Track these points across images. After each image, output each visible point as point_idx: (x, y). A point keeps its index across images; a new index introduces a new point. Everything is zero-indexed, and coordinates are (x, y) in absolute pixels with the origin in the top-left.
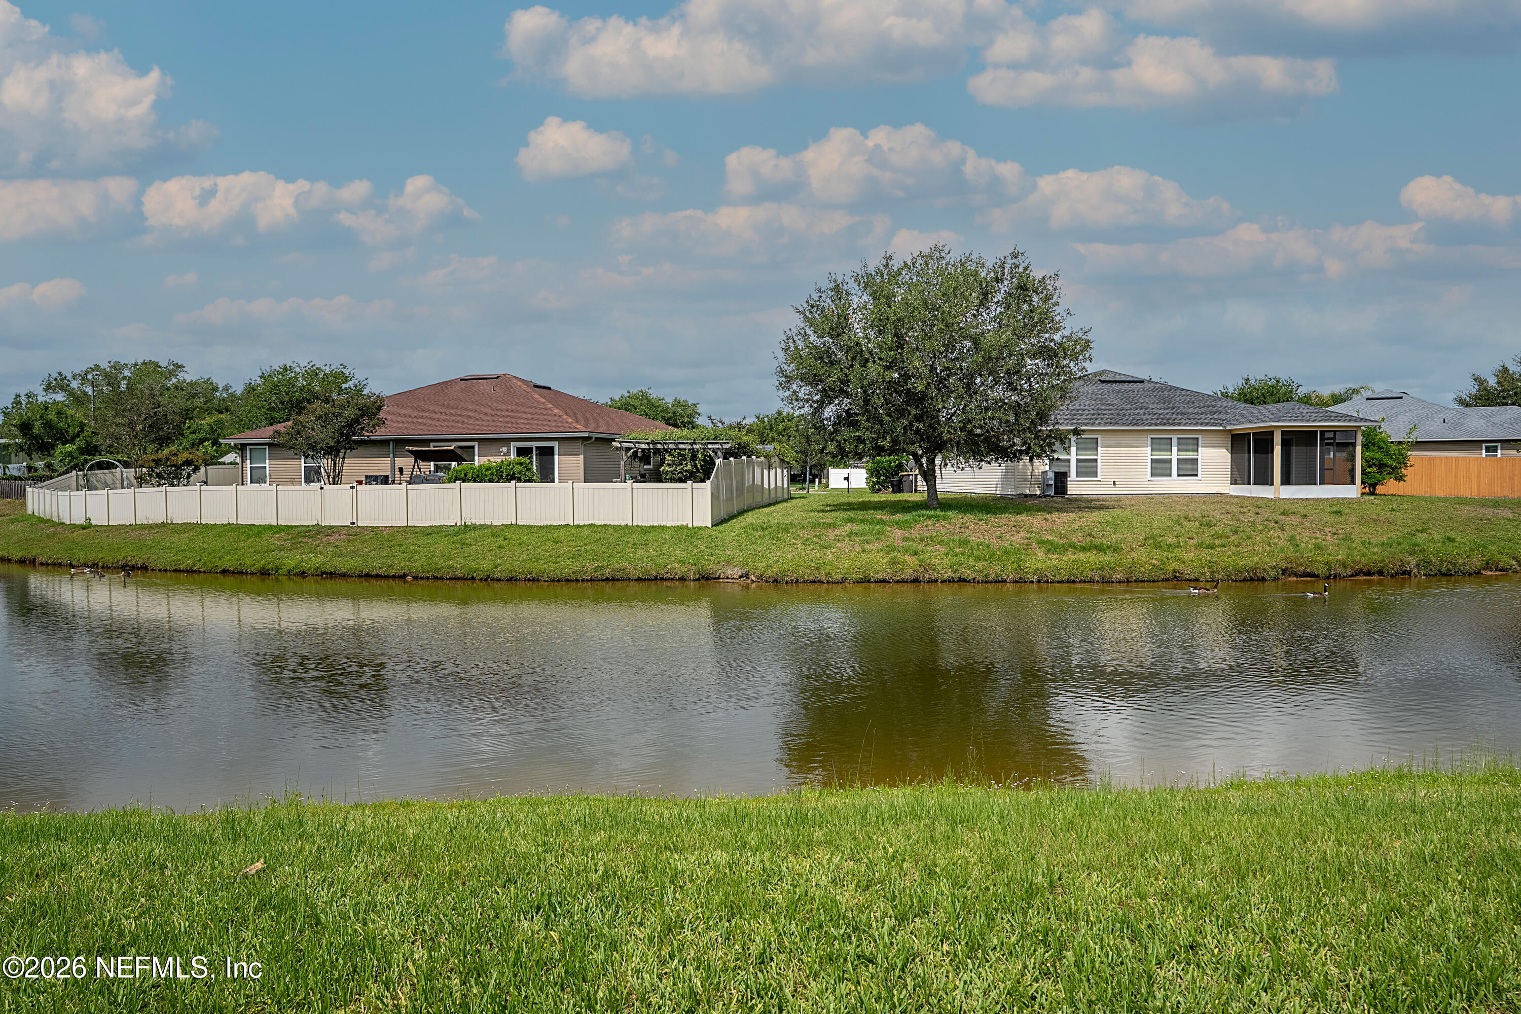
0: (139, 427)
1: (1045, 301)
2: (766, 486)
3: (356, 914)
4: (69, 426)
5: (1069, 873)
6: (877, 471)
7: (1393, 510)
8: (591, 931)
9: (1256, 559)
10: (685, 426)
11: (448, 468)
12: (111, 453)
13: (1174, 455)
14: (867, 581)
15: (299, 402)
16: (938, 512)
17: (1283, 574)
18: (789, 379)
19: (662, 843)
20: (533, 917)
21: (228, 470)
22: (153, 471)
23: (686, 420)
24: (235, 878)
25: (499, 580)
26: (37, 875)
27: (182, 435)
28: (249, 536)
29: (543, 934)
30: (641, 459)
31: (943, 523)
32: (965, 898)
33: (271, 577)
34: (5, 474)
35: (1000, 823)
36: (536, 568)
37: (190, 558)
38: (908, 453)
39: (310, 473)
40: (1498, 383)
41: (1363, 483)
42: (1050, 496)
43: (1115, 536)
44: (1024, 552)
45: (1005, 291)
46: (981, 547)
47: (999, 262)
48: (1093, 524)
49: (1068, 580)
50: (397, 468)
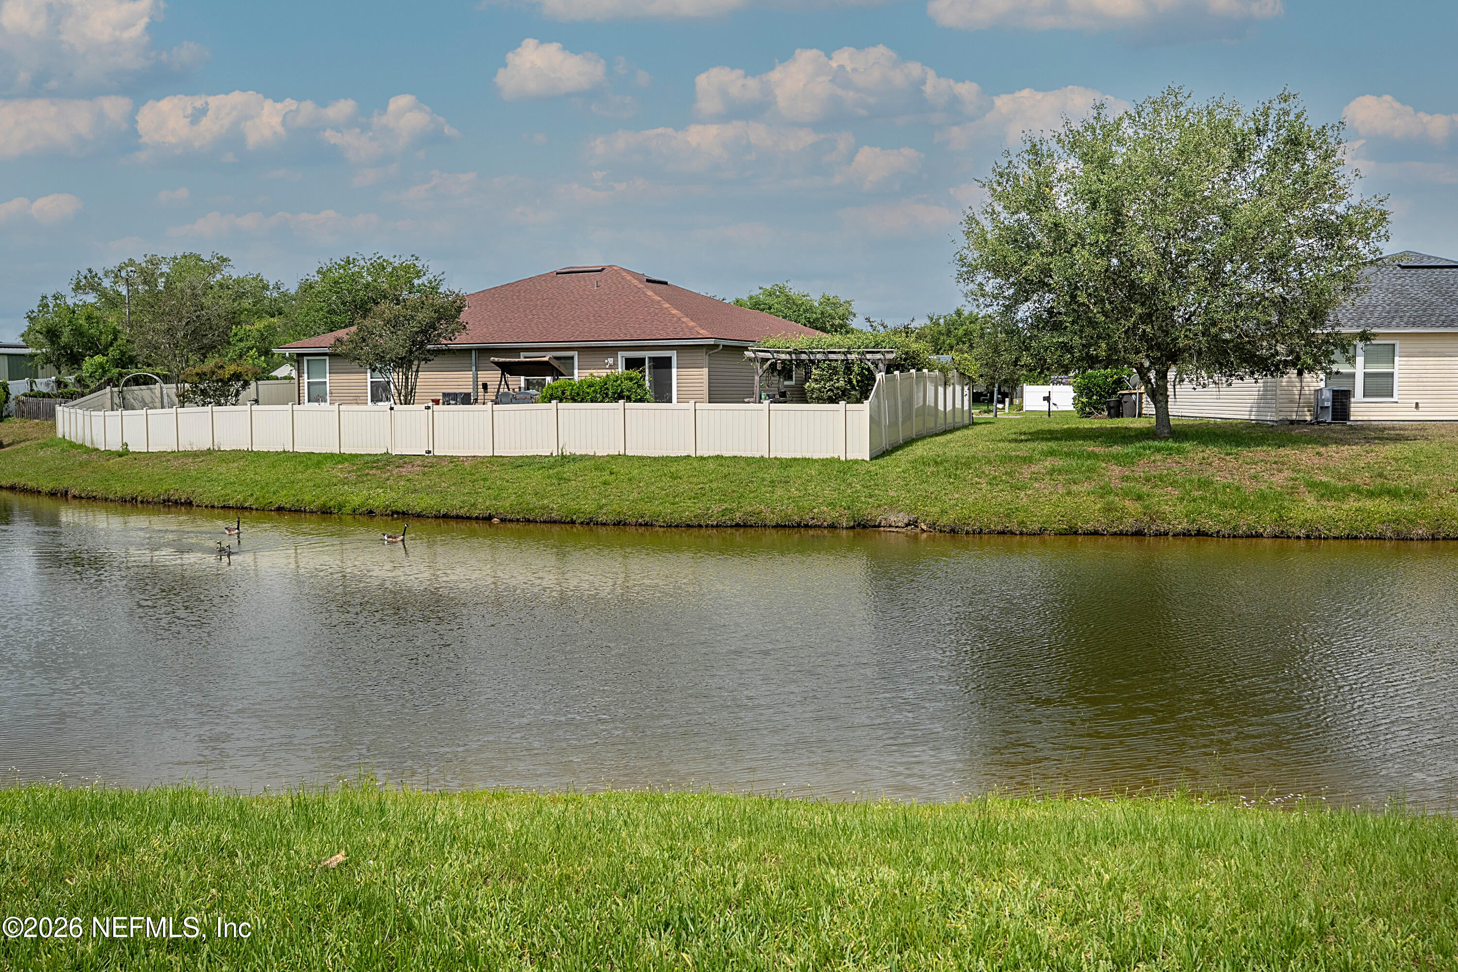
0: (180, 335)
1: (1325, 160)
2: (941, 407)
3: (454, 920)
4: (101, 333)
5: (1346, 917)
6: (1089, 388)
8: (731, 955)
10: (836, 331)
11: (542, 384)
12: (149, 365)
14: (1072, 532)
15: (364, 303)
16: (1171, 443)
18: (973, 270)
19: (814, 855)
20: (660, 934)
21: (284, 386)
22: (196, 387)
23: (837, 322)
24: (314, 871)
25: (604, 524)
26: (97, 856)
27: (229, 343)
28: (307, 467)
29: (673, 955)
30: (780, 373)
31: (1177, 458)
32: (1205, 941)
33: (333, 516)
34: (32, 390)
35: (1251, 850)
36: (650, 509)
37: (240, 492)
38: (1130, 365)
39: (377, 390)
42: (1325, 422)
43: (1416, 477)
44: (1287, 497)
45: (1269, 146)
46: (1228, 490)
47: (1261, 107)
48: (1385, 461)
49: (1348, 535)
50: (480, 383)
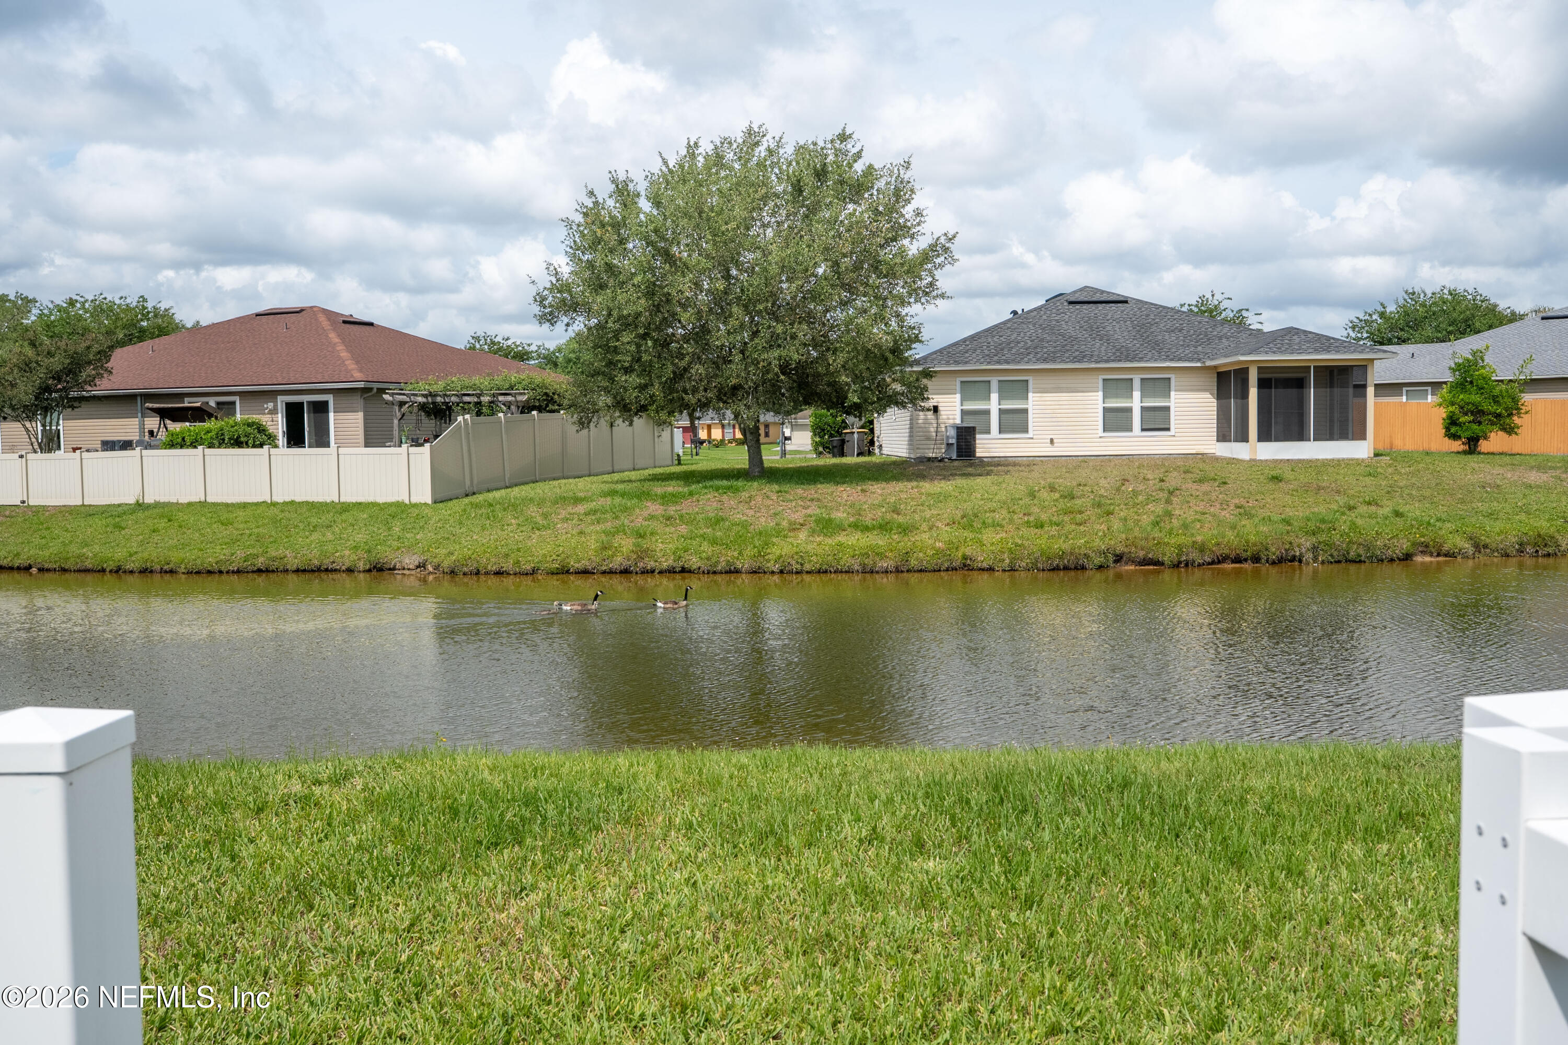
9: (1080, 541)
13: (1136, 402)
14: (564, 571)
17: (1115, 561)
42: (950, 459)
50: (146, 430)
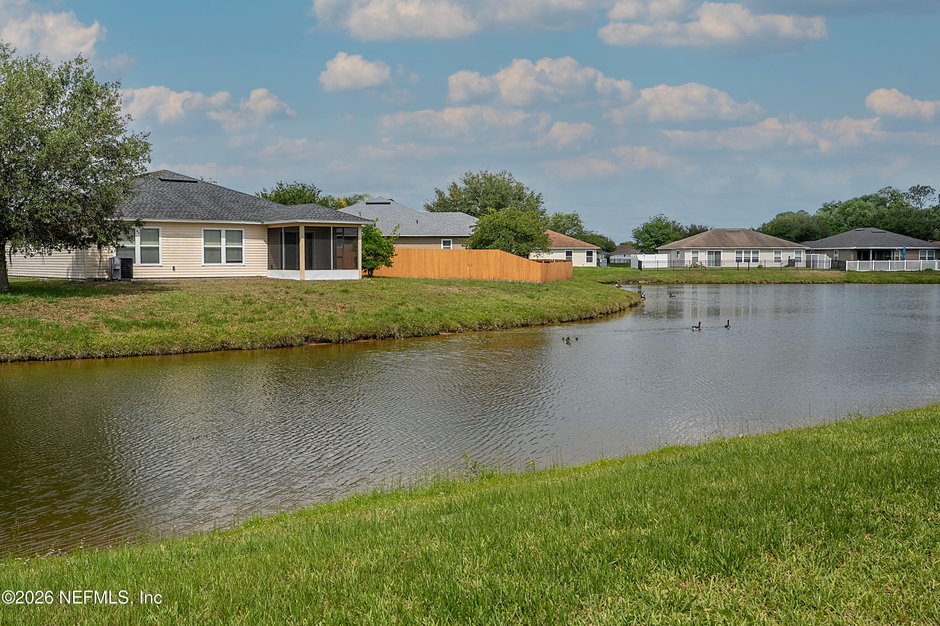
1: (108, 106)
7: (383, 288)
9: (286, 329)
13: (223, 245)
16: (9, 296)
17: (306, 341)
31: (13, 306)
40: (451, 195)
41: (363, 267)
42: (117, 279)
43: (173, 314)
44: (91, 330)
45: (70, 93)
46: (50, 327)
47: (64, 66)
48: (154, 304)
49: (132, 354)
